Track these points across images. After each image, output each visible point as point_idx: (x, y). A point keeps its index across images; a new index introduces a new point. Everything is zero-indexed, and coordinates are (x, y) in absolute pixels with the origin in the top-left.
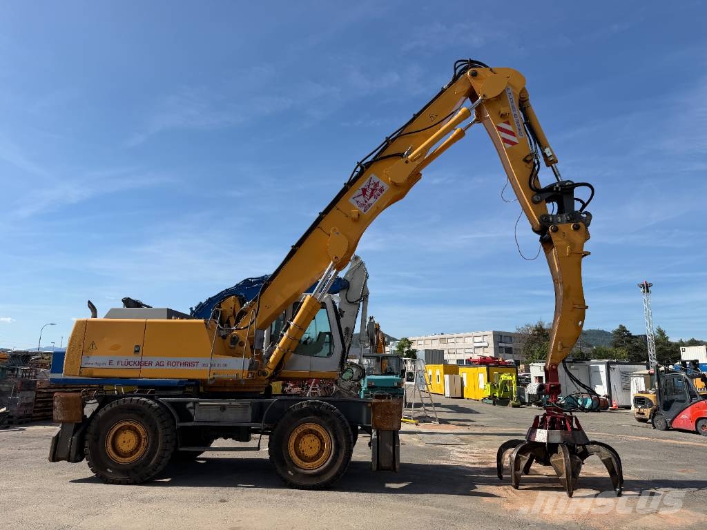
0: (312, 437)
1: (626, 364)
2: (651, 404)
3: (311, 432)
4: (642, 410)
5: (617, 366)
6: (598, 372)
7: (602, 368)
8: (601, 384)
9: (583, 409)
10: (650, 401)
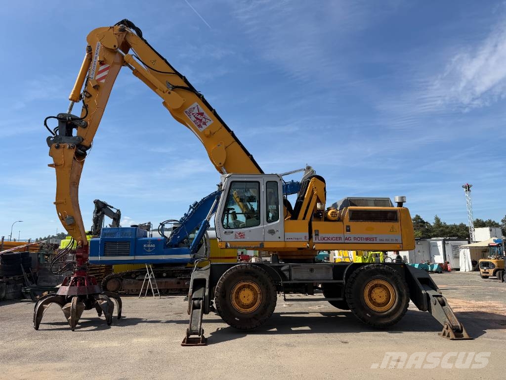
0: (381, 290)
1: (455, 240)
2: (494, 266)
3: (376, 286)
4: (487, 271)
5: (449, 242)
6: (437, 246)
7: (440, 244)
8: (439, 254)
9: (432, 272)
10: (493, 264)
